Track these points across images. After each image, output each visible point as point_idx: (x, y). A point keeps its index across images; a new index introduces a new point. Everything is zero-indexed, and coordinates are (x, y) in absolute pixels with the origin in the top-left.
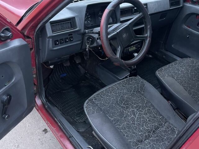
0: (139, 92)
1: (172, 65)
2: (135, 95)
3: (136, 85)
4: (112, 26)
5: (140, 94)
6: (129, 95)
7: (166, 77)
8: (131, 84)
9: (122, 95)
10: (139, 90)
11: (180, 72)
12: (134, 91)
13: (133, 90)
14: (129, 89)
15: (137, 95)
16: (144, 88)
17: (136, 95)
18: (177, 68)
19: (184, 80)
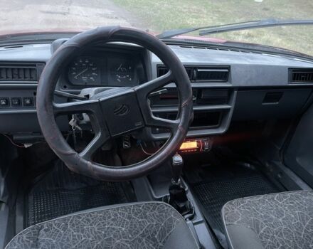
0: (154, 240)
1: (273, 198)
2: (140, 244)
3: (155, 223)
4: (106, 89)
5: (154, 245)
6: (126, 241)
7: (235, 223)
8: (146, 217)
9: (112, 236)
10: (156, 236)
11: (281, 220)
12: (143, 235)
13: (141, 232)
14: (135, 227)
15: (145, 245)
16: (167, 235)
17: (143, 244)
18: (280, 207)
19: (283, 243)
